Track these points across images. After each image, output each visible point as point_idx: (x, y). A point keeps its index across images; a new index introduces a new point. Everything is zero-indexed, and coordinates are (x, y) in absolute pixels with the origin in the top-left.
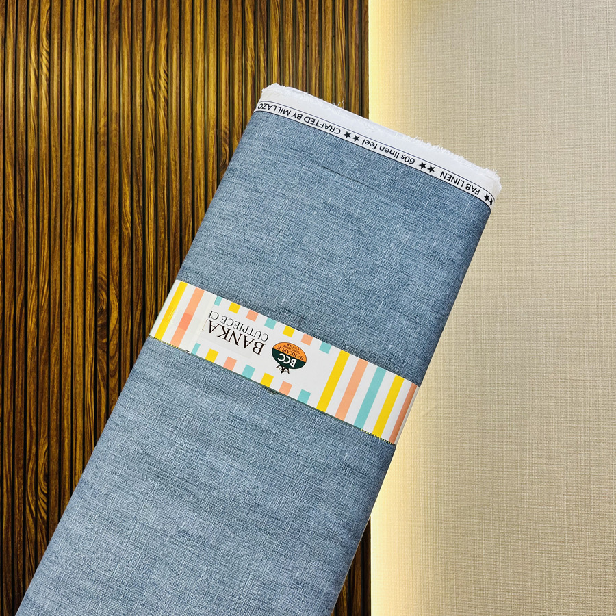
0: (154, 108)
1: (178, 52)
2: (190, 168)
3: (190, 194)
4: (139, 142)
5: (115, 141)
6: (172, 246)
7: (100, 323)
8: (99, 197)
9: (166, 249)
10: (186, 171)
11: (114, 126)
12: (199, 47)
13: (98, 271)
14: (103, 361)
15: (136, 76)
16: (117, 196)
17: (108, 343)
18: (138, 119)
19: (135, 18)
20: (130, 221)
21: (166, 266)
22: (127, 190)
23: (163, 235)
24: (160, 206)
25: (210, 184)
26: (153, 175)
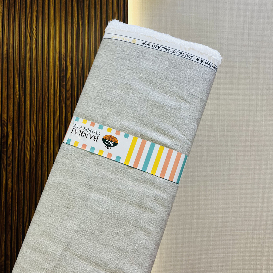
0: (30, 43)
1: (42, 18)
2: (47, 71)
3: (47, 83)
4: (23, 58)
5: (11, 57)
6: (38, 106)
7: (3, 141)
8: (3, 83)
9: (35, 108)
10: (45, 72)
11: (11, 50)
12: (51, 16)
13: (3, 117)
14: (4, 159)
15: (22, 28)
16: (12, 83)
17: (7, 151)
18: (23, 48)
20: (18, 94)
21: (35, 115)
22: (17, 80)
23: (34, 101)
24: (33, 88)
25: (56, 79)
26: (29, 74)
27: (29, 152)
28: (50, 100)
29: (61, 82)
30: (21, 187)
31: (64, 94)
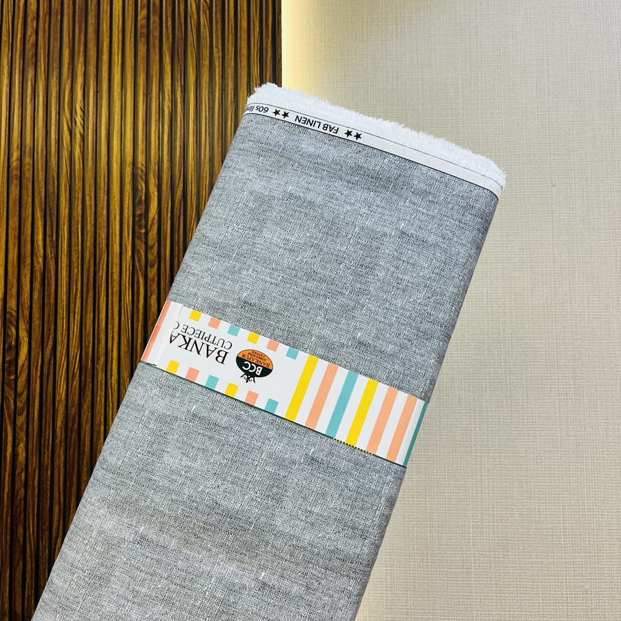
0: (69, 143)
1: (95, 90)
2: (105, 203)
3: (105, 230)
4: (53, 177)
5: (28, 175)
6: (85, 281)
7: (7, 359)
8: (10, 230)
9: (79, 284)
10: (101, 206)
11: (28, 160)
12: (116, 86)
13: (8, 305)
14: (10, 398)
15: (51, 112)
16: (30, 230)
17: (16, 380)
18: (53, 154)
19: (51, 55)
20: (42, 255)
21: (78, 300)
22: (39, 224)
23: (76, 270)
24: (74, 240)
25: (125, 220)
26: (67, 210)
27: (65, 383)
28: (112, 268)
29: (136, 227)
30: (47, 460)
31: (143, 254)
